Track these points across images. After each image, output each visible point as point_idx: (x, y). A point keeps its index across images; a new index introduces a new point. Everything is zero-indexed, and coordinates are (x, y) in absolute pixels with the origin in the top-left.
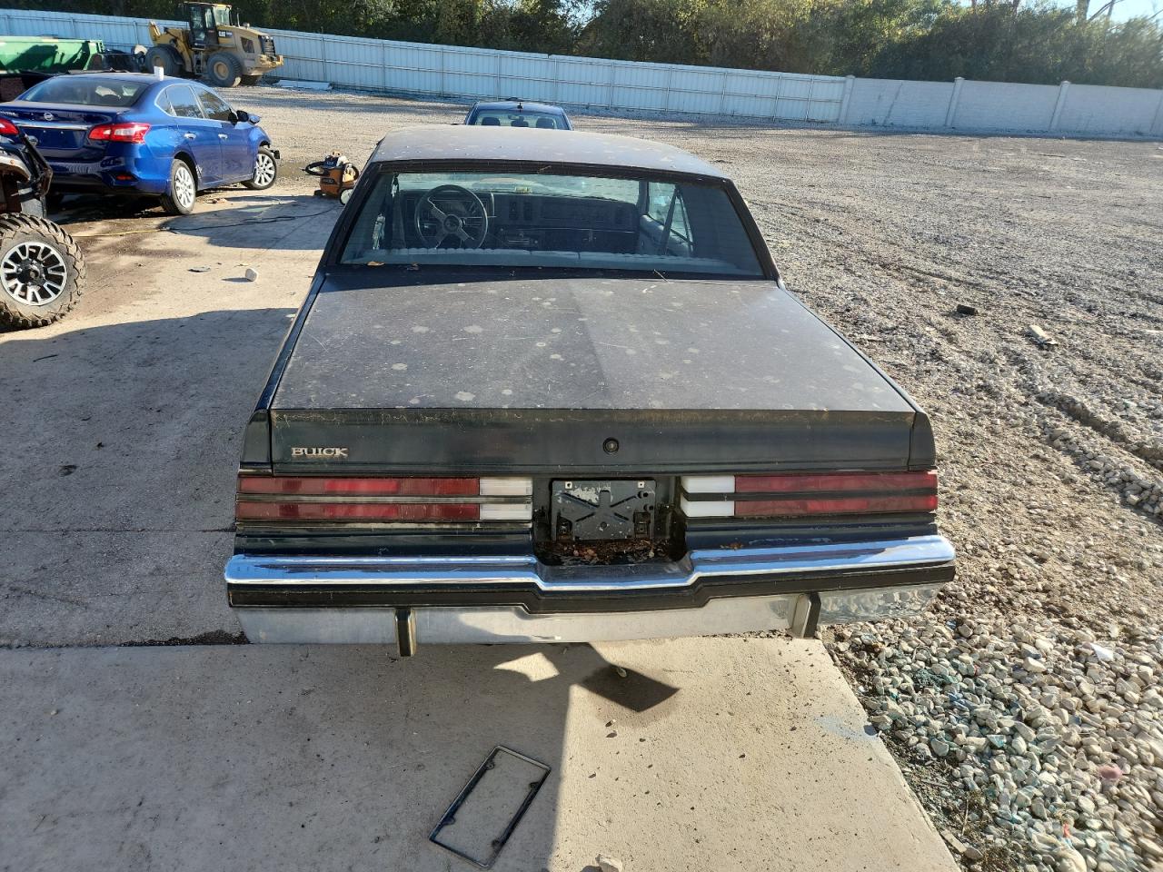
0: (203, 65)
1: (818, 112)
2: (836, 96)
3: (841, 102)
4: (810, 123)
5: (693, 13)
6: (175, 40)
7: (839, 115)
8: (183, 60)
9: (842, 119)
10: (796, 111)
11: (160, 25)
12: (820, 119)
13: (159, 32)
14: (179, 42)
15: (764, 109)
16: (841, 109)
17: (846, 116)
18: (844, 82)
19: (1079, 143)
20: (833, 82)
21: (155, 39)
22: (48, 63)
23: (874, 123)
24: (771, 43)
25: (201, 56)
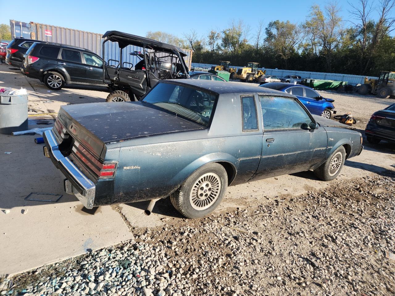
0: (378, 91)
6: (371, 83)
8: (371, 89)
11: (368, 78)
13: (367, 80)
14: (372, 83)
21: (365, 82)
22: (327, 87)
25: (378, 88)
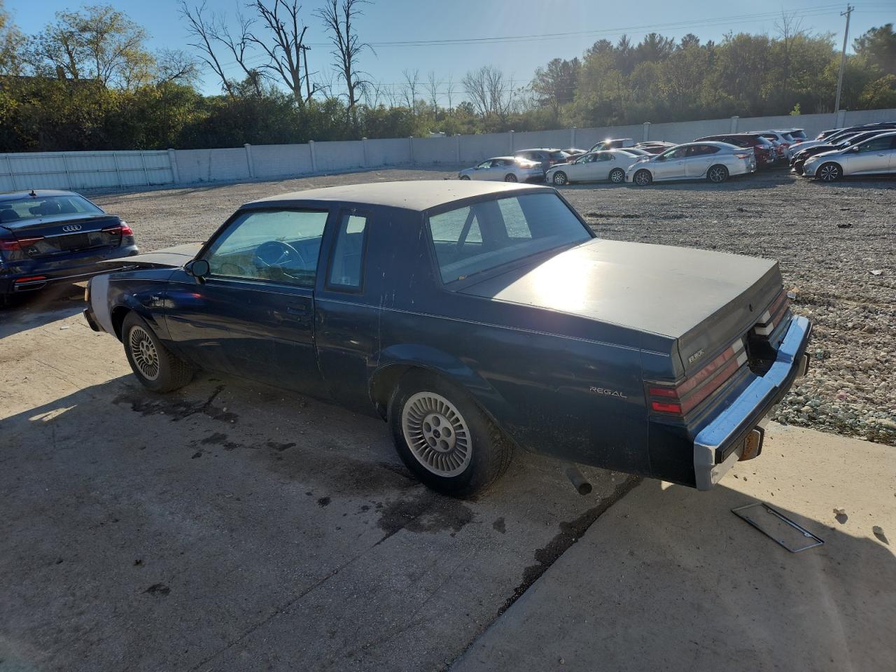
1: (156, 177)
2: (166, 164)
3: (171, 168)
4: (151, 186)
5: (8, 110)
7: (174, 178)
9: (177, 180)
10: (138, 178)
12: (159, 182)
15: (110, 180)
16: (172, 173)
17: (179, 178)
18: (168, 154)
19: (336, 177)
20: (158, 154)
23: (201, 180)
24: (93, 130)
